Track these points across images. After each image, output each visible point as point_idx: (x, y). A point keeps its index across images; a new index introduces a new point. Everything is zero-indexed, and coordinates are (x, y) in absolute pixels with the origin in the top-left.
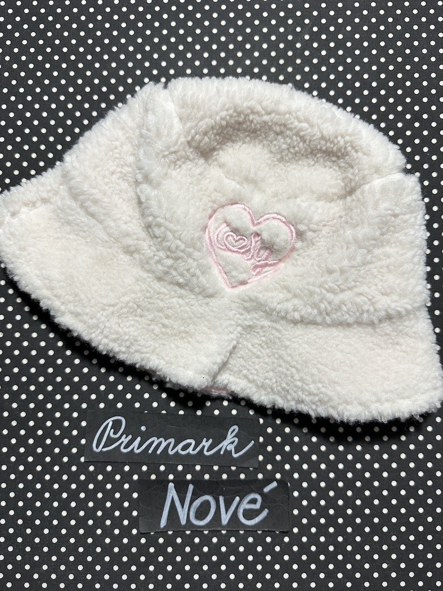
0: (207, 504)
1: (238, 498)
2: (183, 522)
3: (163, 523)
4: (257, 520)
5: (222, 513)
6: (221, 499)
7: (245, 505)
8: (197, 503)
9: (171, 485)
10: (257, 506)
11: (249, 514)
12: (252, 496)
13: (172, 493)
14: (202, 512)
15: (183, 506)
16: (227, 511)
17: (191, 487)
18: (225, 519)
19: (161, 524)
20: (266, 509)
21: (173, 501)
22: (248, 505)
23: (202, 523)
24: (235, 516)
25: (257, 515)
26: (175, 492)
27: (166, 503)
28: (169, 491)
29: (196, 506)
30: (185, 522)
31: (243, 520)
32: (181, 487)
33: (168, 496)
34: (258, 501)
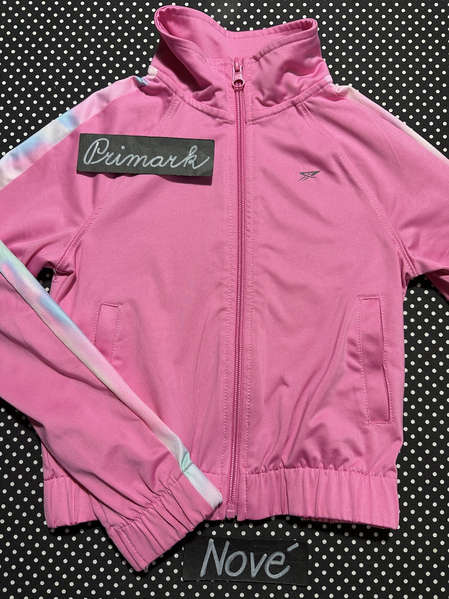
0: (239, 560)
1: (265, 555)
2: (219, 573)
3: (203, 572)
4: (280, 575)
5: (252, 567)
6: (252, 554)
7: (271, 561)
8: (232, 557)
9: (211, 540)
10: (281, 563)
11: (275, 569)
12: (277, 554)
13: (211, 547)
14: (235, 566)
15: (220, 558)
16: (256, 565)
17: (228, 543)
18: (254, 572)
19: (201, 573)
20: (288, 566)
21: (212, 554)
22: (274, 561)
23: (235, 575)
24: (262, 570)
25: (281, 571)
26: (214, 547)
27: (206, 556)
28: (209, 546)
29: (231, 560)
30: (221, 573)
31: (269, 574)
32: (219, 543)
33: (208, 550)
34: (283, 558)
